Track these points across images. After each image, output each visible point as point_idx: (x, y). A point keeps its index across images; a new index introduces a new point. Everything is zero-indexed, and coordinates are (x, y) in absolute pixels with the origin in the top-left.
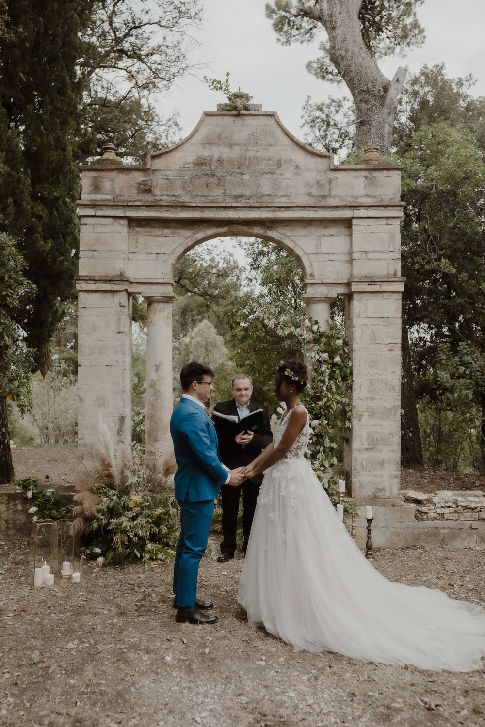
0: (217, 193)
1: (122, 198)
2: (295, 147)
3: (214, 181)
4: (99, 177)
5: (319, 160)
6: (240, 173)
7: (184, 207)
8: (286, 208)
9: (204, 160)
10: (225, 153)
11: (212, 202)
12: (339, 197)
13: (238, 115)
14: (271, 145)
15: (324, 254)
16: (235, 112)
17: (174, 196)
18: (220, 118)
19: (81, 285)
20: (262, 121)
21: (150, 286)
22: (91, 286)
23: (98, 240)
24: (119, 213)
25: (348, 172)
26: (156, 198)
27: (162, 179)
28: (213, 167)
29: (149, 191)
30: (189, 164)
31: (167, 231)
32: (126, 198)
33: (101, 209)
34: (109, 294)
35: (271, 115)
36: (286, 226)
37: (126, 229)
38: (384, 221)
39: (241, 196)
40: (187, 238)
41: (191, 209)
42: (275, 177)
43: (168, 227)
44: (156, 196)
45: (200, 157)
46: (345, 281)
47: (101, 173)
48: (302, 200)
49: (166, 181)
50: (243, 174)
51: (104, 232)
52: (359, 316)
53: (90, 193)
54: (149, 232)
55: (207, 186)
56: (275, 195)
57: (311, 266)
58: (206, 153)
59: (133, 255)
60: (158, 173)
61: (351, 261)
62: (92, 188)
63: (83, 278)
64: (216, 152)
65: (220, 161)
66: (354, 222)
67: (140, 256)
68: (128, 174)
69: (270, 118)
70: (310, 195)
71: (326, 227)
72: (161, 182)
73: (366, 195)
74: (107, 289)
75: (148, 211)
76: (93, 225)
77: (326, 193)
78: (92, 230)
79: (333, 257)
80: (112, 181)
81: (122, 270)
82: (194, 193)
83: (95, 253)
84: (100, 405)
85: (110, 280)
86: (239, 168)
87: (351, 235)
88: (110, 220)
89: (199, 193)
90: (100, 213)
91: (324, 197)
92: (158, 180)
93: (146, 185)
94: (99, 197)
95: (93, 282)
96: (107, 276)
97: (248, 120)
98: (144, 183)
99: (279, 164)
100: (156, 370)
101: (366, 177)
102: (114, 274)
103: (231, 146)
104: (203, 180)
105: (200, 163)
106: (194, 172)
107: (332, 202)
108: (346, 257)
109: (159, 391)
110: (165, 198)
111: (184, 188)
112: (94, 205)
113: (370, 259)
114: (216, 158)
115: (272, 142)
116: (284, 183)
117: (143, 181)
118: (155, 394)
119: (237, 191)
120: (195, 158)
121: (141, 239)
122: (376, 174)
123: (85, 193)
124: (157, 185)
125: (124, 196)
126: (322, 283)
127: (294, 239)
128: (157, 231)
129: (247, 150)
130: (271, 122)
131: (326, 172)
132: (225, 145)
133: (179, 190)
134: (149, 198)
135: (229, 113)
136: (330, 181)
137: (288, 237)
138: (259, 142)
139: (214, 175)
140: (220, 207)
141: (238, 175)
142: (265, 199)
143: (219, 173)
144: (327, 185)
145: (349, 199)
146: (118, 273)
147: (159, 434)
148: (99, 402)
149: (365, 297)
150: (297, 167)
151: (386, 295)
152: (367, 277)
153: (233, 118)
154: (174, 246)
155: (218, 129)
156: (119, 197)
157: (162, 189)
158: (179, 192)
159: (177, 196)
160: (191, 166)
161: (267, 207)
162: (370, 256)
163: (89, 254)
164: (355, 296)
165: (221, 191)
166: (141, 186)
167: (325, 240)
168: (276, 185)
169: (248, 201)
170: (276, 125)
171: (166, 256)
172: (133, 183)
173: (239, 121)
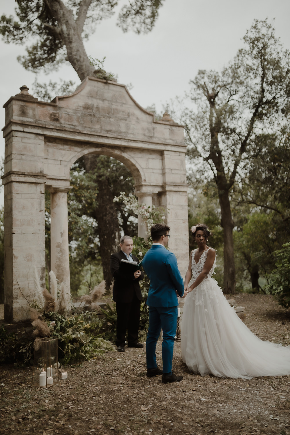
0: (97, 127)
1: (40, 122)
2: (136, 107)
3: (95, 119)
4: (25, 106)
5: (148, 116)
6: (109, 117)
7: (80, 133)
8: (134, 141)
9: (89, 106)
10: (101, 104)
11: (94, 132)
12: (158, 138)
13: (106, 83)
14: (124, 104)
15: (150, 169)
16: (105, 81)
17: (72, 125)
18: (96, 82)
19: (15, 177)
20: (118, 89)
21: (57, 181)
22: (22, 179)
23: (25, 148)
24: (39, 131)
25: (162, 125)
26: (61, 125)
27: (65, 114)
28: (94, 111)
29: (57, 120)
30: (80, 107)
31: (66, 147)
32: (43, 122)
33: (28, 128)
34: (33, 185)
35: (123, 87)
36: (131, 151)
37: (43, 143)
38: (178, 154)
39: (110, 131)
40: (78, 152)
41: (83, 135)
42: (127, 122)
43: (67, 144)
44: (61, 123)
45: (86, 104)
46: (161, 185)
47: (27, 104)
48: (141, 138)
49: (68, 115)
50: (110, 118)
51: (29, 143)
52: (169, 204)
53: (19, 116)
54: (55, 146)
55: (91, 122)
56: (127, 132)
57: (144, 175)
58: (90, 102)
59: (46, 160)
60: (62, 110)
61: (164, 174)
62: (20, 112)
63: (17, 173)
64: (95, 102)
65: (98, 108)
66: (165, 152)
67: (50, 161)
68: (43, 107)
69: (122, 88)
70: (144, 135)
71: (151, 154)
72: (64, 115)
73: (170, 139)
74: (33, 181)
75: (58, 132)
76: (22, 137)
77: (152, 135)
78: (21, 141)
79: (155, 171)
80: (34, 110)
81: (42, 169)
82: (84, 125)
83: (23, 157)
84: (28, 260)
85: (35, 176)
86: (108, 114)
87: (163, 159)
88: (33, 136)
89: (87, 126)
90: (26, 130)
91: (151, 137)
92: (62, 114)
93: (55, 116)
94: (25, 119)
95: (23, 176)
96: (32, 173)
97: (111, 87)
98: (54, 114)
99: (129, 115)
100: (61, 236)
101: (169, 129)
102: (37, 172)
103: (103, 100)
104: (89, 117)
105: (87, 107)
106: (84, 112)
107: (155, 140)
108: (160, 172)
109: (63, 249)
110: (67, 126)
111: (78, 121)
112: (23, 124)
113: (173, 174)
114: (95, 106)
115: (124, 102)
116: (132, 126)
117: (53, 113)
118: (61, 251)
119: (108, 128)
120: (84, 104)
121: (51, 150)
122: (174, 128)
123: (15, 115)
124: (62, 117)
125: (41, 121)
126: (150, 185)
127: (136, 159)
128: (60, 146)
129: (112, 104)
130: (123, 90)
131: (151, 123)
132: (100, 99)
133: (75, 122)
134: (57, 124)
135: (101, 80)
136: (154, 129)
137: (133, 157)
138: (118, 101)
139: (95, 116)
140: (100, 136)
141: (108, 118)
142: (123, 134)
143: (97, 115)
144: (152, 130)
145: (162, 140)
146: (39, 171)
147: (64, 277)
148: (28, 258)
149: (172, 193)
150: (137, 118)
151: (181, 193)
152: (172, 183)
153: (103, 84)
154: (71, 157)
155: (96, 89)
156: (38, 122)
157: (65, 120)
158: (75, 123)
159: (74, 126)
160: (82, 108)
161: (124, 139)
162: (173, 172)
163: (19, 157)
164: (167, 193)
165: (99, 126)
166: (52, 116)
167: (150, 161)
168: (128, 127)
169: (113, 134)
170: (126, 93)
171: (66, 163)
172: (46, 113)
173: (106, 87)
